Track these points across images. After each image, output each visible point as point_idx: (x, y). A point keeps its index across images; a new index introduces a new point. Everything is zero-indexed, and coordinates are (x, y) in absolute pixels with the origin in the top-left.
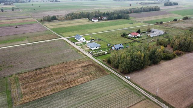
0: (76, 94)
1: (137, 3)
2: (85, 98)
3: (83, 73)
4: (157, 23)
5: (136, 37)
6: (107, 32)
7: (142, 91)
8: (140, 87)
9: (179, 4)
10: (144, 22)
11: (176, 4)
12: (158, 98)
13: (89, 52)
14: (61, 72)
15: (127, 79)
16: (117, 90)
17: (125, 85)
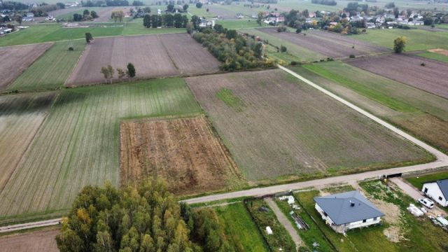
16: (54, 196)
17: (52, 212)
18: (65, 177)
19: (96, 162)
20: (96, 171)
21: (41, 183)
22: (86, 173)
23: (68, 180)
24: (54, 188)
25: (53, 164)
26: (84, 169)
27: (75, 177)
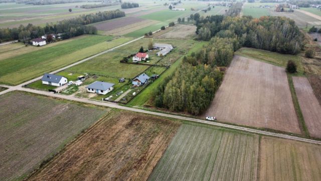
0: (177, 172)
1: (77, 7)
2: (197, 170)
3: (141, 136)
4: (146, 35)
5: (145, 59)
6: (89, 61)
7: (246, 129)
8: (237, 125)
9: (140, 5)
10: (126, 36)
11: (136, 6)
12: (268, 130)
13: (104, 100)
14: (103, 149)
15: (212, 121)
16: (220, 140)
17: (220, 130)
18: (210, 154)
19: (182, 162)
20: (185, 152)
21: (229, 155)
22: (194, 153)
23: (208, 150)
24: (219, 146)
25: (221, 175)
26: (195, 158)
27: (203, 151)
